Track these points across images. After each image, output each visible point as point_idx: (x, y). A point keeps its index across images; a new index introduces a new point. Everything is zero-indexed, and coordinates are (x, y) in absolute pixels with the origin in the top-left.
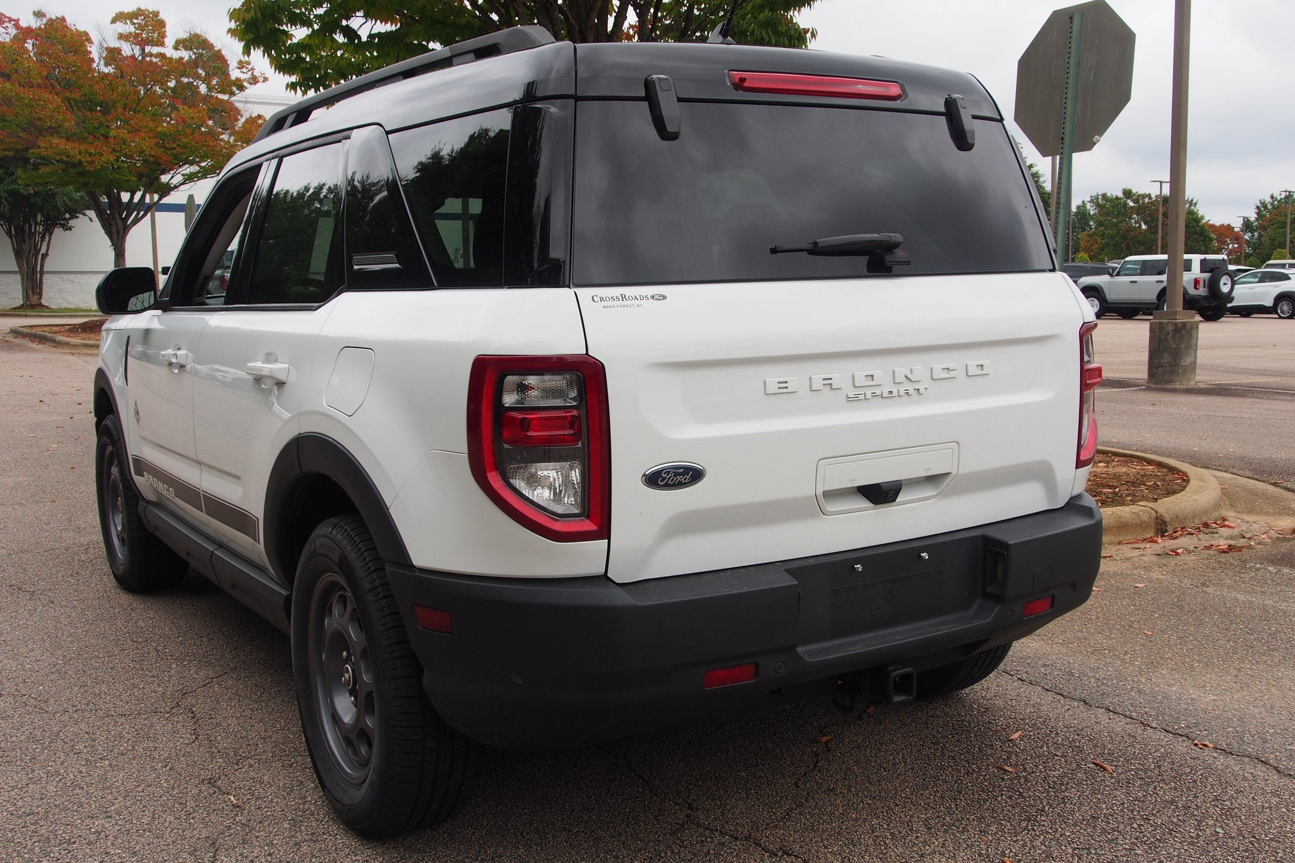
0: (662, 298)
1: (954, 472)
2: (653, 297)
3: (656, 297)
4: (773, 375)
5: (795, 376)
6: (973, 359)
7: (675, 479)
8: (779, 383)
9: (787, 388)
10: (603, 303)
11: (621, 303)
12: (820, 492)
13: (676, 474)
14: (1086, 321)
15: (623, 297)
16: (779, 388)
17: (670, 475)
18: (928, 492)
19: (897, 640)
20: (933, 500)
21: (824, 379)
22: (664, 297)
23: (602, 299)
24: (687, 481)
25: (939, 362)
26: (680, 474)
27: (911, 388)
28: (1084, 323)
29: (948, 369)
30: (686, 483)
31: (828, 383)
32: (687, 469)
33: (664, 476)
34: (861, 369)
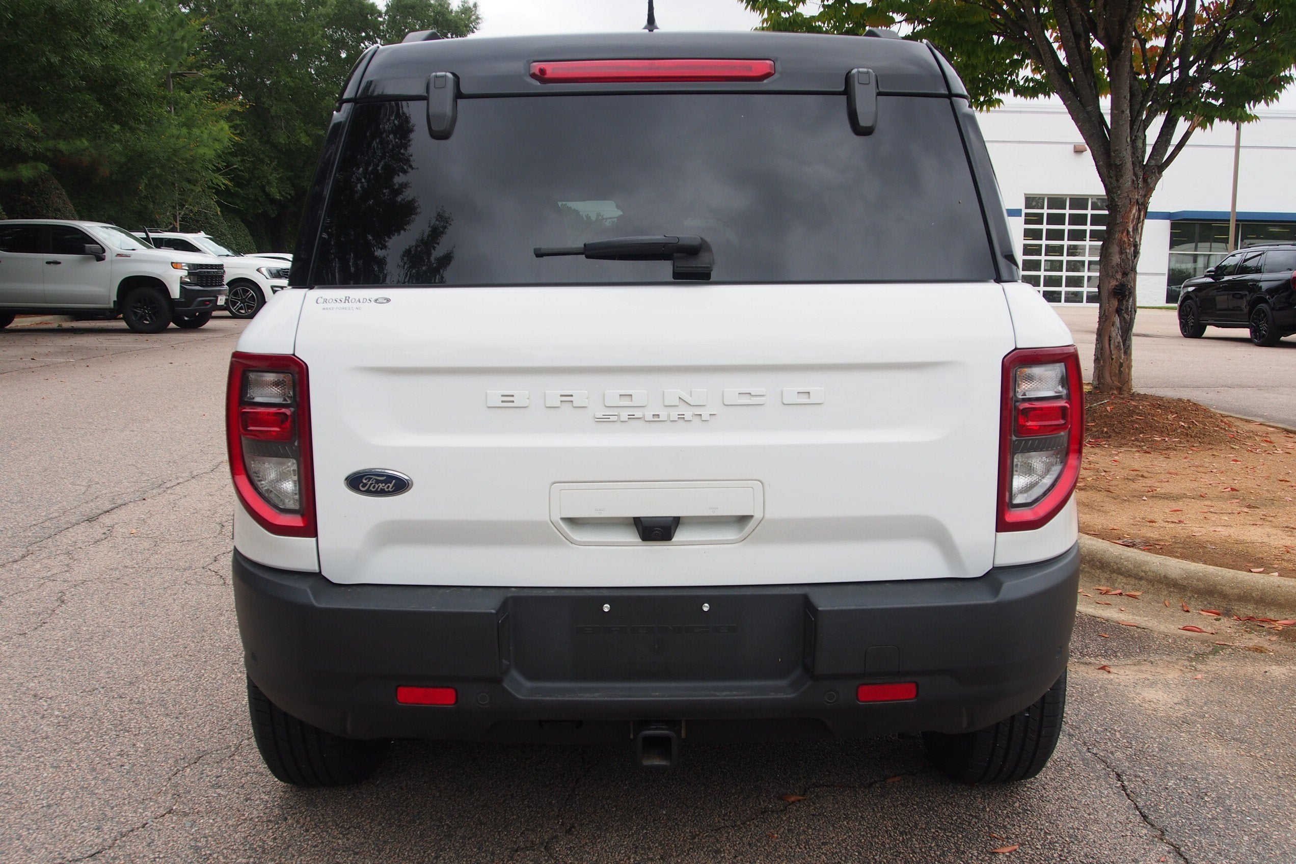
0: (385, 301)
1: (758, 515)
2: (376, 301)
3: (380, 300)
4: (495, 388)
5: (522, 389)
6: (791, 386)
7: (377, 486)
8: (502, 396)
9: (513, 402)
10: (325, 305)
11: (342, 305)
12: (556, 517)
13: (378, 482)
14: (1019, 346)
15: (347, 299)
16: (502, 402)
17: (370, 482)
18: (730, 534)
19: (656, 696)
20: (736, 545)
21: (561, 396)
22: (388, 300)
23: (325, 301)
24: (390, 489)
25: (733, 386)
26: (382, 482)
27: (688, 413)
28: (1016, 349)
29: (750, 393)
30: (389, 492)
31: (567, 398)
32: (390, 478)
33: (364, 481)
34: (613, 388)
